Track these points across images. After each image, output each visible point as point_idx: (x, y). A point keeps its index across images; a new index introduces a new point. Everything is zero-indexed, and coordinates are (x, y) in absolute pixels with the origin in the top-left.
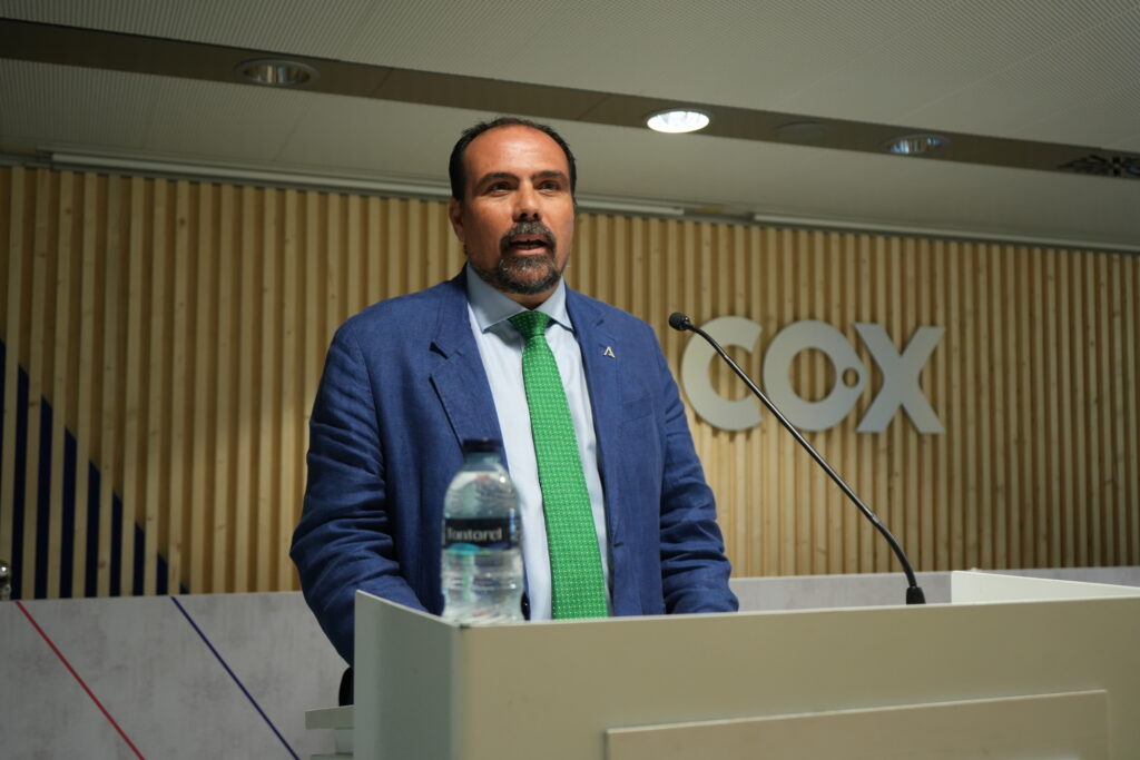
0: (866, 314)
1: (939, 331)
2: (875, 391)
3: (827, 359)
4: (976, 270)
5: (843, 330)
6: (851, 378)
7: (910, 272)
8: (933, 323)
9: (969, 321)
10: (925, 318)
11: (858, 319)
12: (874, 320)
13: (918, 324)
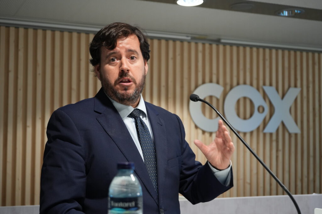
0: (267, 82)
1: (298, 90)
2: (271, 115)
3: (251, 102)
4: (313, 63)
5: (258, 89)
6: (261, 110)
7: (286, 65)
8: (296, 86)
9: (311, 86)
10: (292, 84)
11: (264, 84)
12: (271, 85)
13: (289, 87)
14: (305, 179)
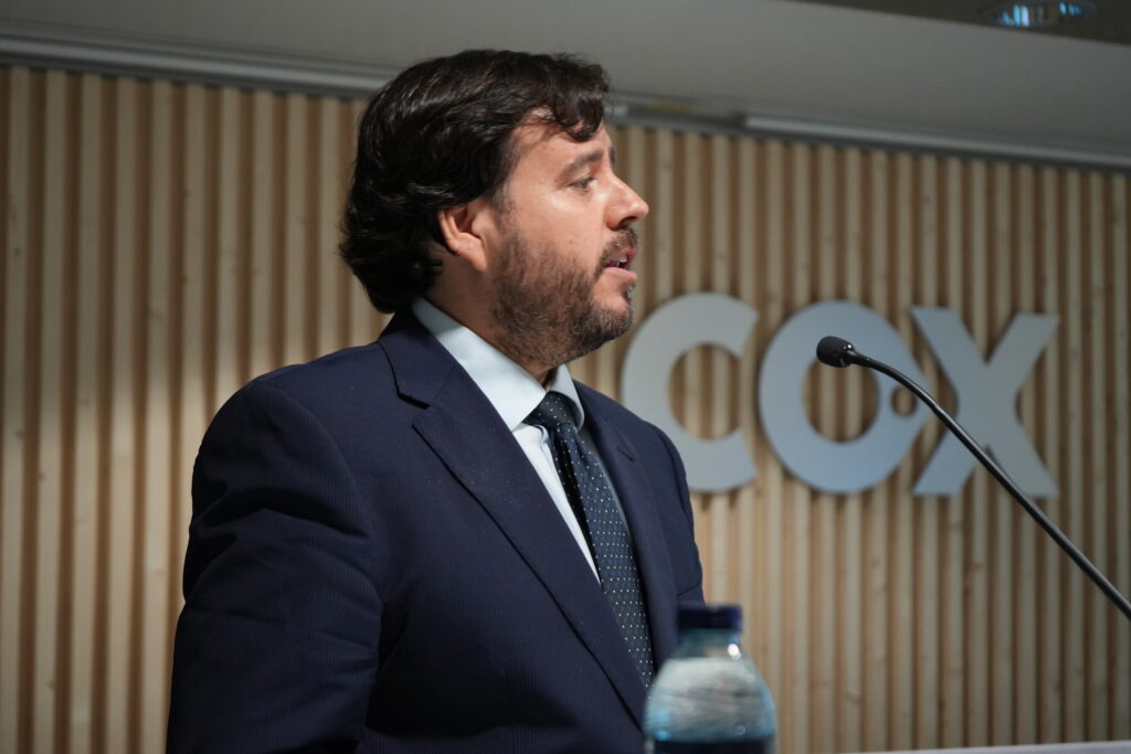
0: (929, 291)
1: (1049, 322)
5: (892, 319)
6: (905, 401)
8: (1039, 309)
9: (1098, 306)
10: (1027, 298)
11: (917, 299)
12: (942, 302)
13: (1014, 310)
14: (1075, 684)
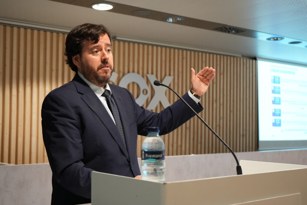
0: (150, 71)
1: (171, 78)
2: (152, 96)
3: (138, 86)
4: (183, 58)
5: (143, 76)
6: (145, 92)
7: (164, 58)
8: (170, 75)
9: (180, 75)
10: (168, 73)
11: (148, 73)
12: (152, 73)
13: (165, 75)
14: (175, 145)
